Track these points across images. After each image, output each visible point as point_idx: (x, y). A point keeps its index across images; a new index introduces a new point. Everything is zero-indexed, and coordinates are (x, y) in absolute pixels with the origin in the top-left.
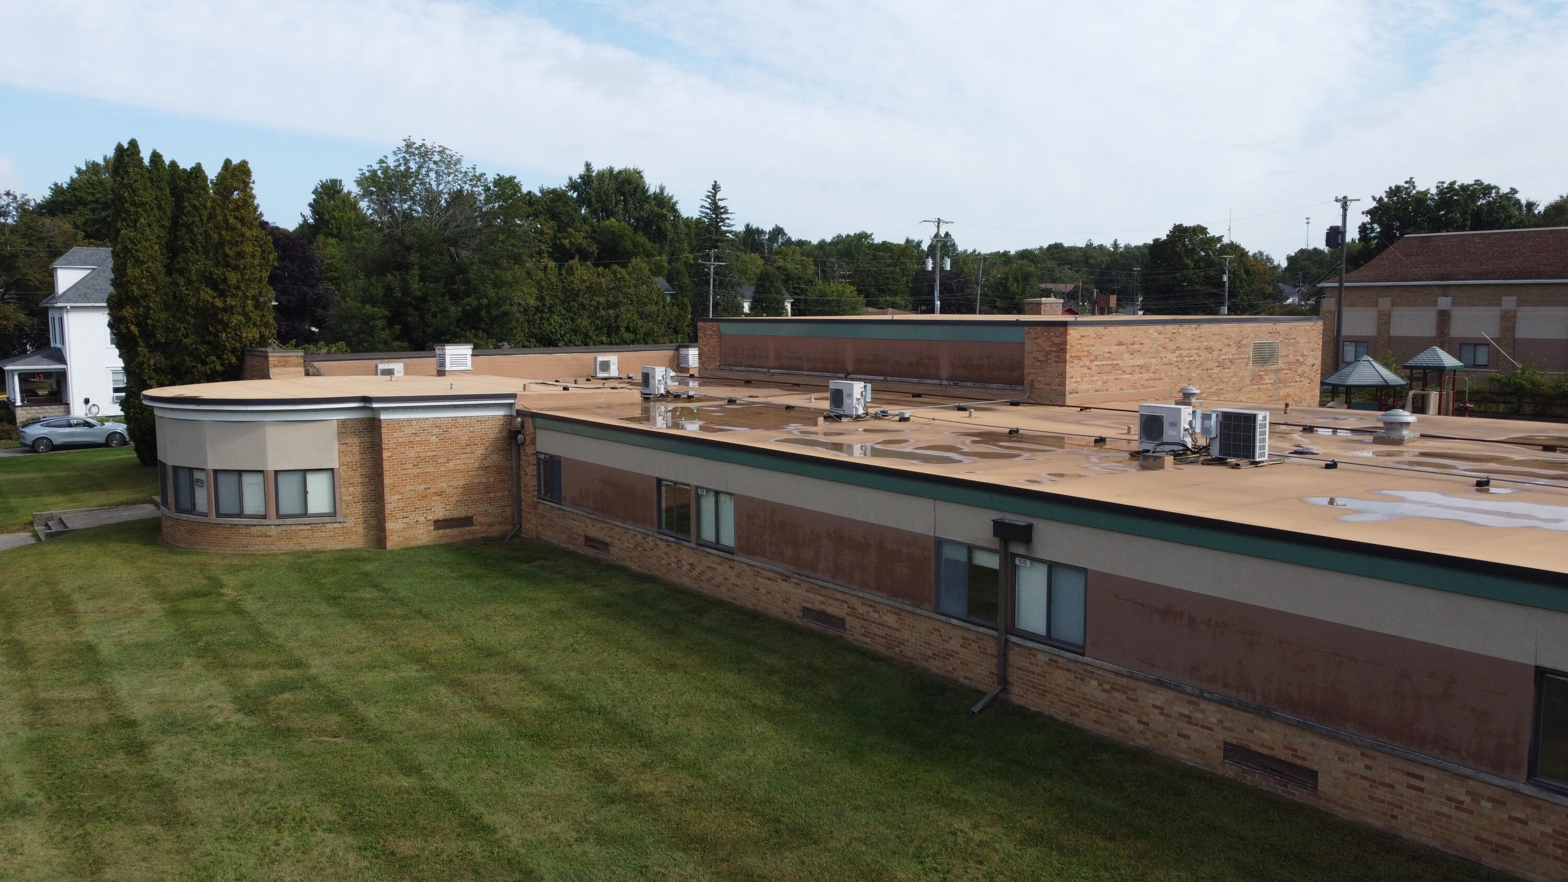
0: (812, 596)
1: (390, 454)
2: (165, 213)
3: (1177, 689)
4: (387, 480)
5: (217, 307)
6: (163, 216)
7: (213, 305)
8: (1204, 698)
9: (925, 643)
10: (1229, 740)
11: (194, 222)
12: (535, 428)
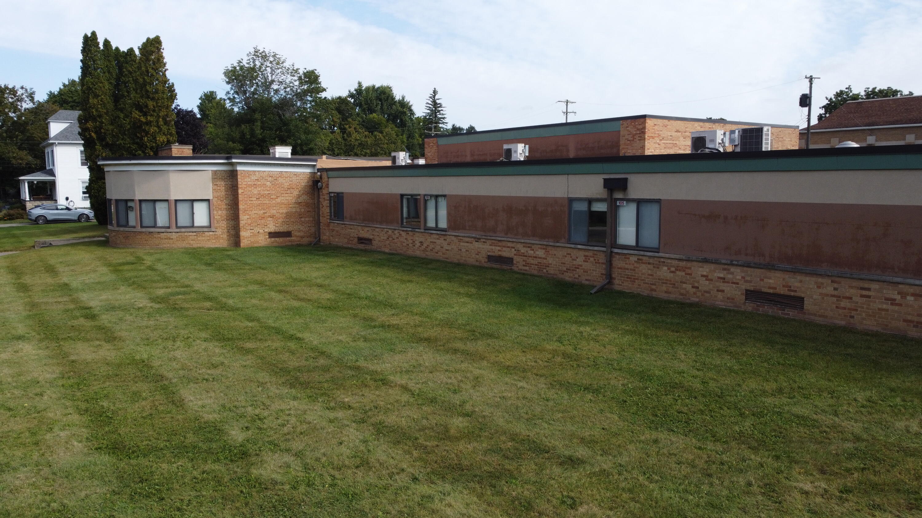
0: (493, 247)
1: (243, 191)
2: (112, 75)
3: (716, 262)
4: (241, 207)
5: (142, 121)
6: (111, 77)
7: (140, 120)
8: (733, 265)
9: (562, 263)
10: (748, 288)
11: (129, 81)
12: (328, 178)
